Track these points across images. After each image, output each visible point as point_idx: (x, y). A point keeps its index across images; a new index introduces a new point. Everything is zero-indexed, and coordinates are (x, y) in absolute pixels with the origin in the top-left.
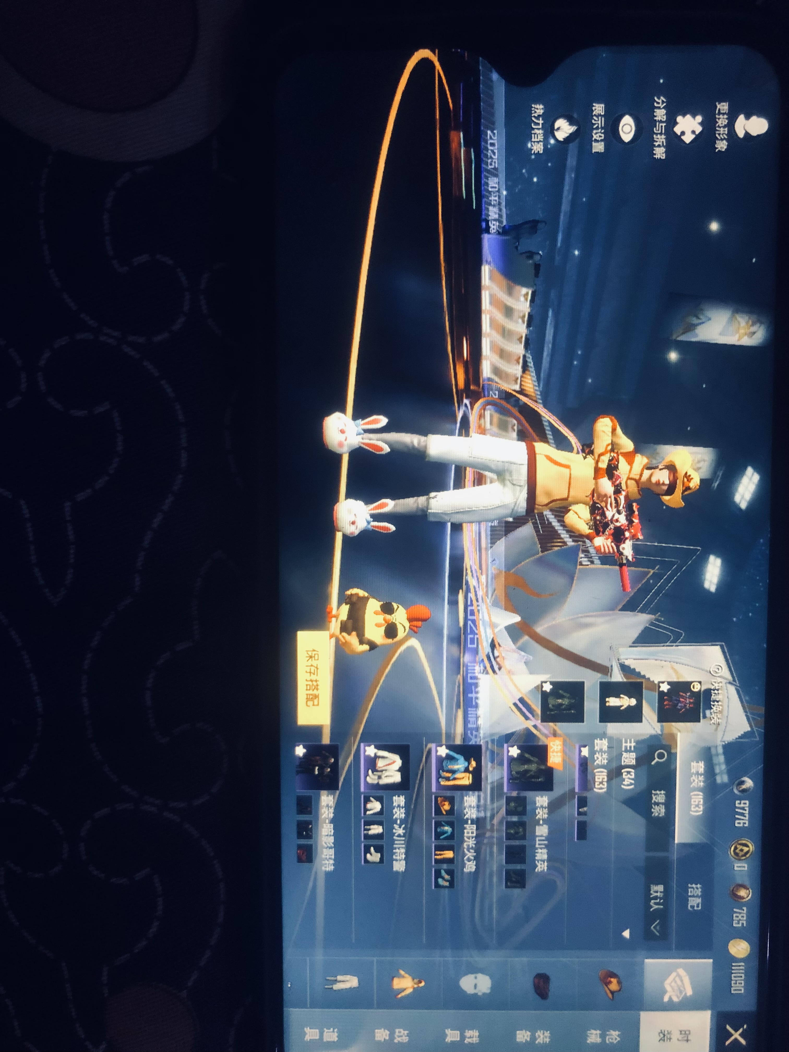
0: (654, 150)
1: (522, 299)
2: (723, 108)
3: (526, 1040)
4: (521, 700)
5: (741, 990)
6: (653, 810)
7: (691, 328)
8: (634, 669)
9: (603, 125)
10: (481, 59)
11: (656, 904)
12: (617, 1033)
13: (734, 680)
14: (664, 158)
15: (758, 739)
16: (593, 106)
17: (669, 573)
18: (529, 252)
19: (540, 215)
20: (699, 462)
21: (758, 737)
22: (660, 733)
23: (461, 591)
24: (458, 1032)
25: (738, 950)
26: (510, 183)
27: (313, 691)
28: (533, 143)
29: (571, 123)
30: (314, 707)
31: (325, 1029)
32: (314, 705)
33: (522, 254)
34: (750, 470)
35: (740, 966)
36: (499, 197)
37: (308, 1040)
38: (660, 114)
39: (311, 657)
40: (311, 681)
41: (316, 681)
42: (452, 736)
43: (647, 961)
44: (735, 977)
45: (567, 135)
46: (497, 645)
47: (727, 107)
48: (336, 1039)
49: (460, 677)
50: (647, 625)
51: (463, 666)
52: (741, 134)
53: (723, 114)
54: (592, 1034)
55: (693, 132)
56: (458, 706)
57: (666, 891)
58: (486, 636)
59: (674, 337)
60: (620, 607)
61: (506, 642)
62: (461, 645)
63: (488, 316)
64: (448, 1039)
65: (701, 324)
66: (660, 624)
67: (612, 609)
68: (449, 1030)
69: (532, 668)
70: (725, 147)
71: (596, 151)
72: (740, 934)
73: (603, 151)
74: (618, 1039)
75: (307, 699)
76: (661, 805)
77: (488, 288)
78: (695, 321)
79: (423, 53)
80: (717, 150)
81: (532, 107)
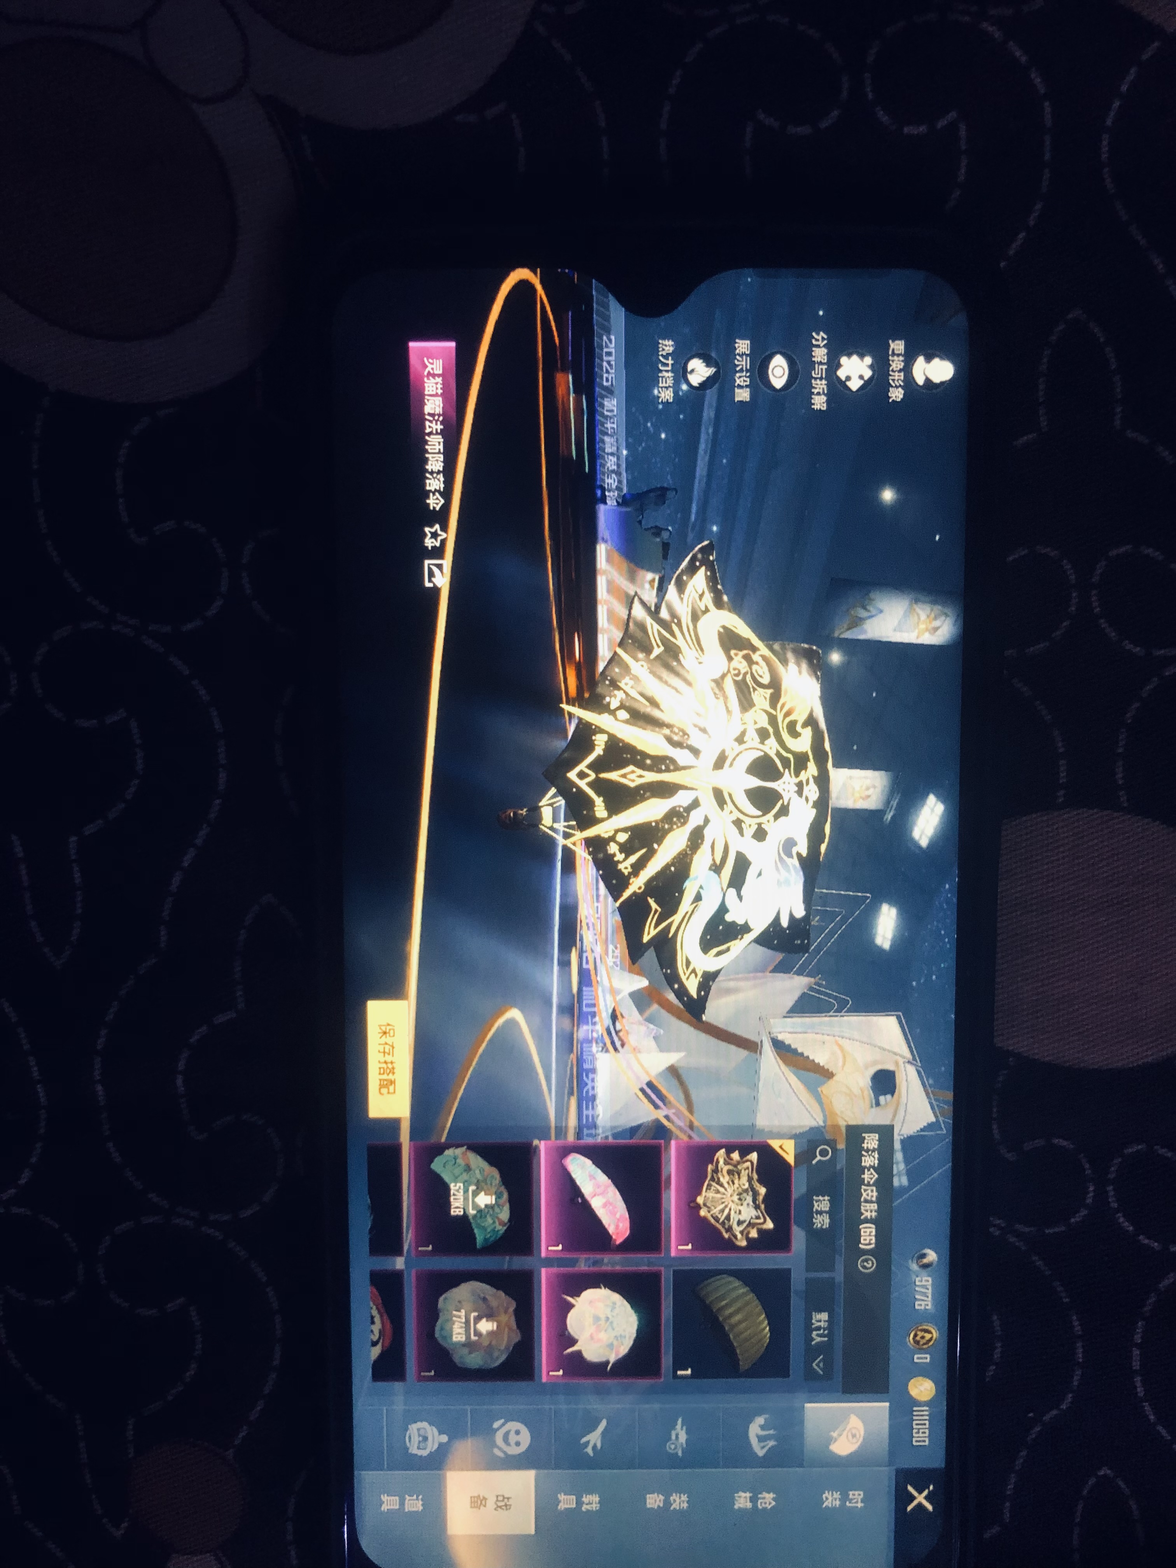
0: (812, 398)
1: (647, 586)
2: (898, 347)
3: (659, 1506)
4: (650, 1084)
5: (924, 1441)
6: (814, 1220)
7: (857, 622)
8: (789, 1046)
9: (748, 367)
10: (594, 281)
11: (818, 1335)
12: (772, 1495)
13: (914, 1059)
14: (825, 409)
15: (945, 1132)
16: (736, 343)
17: (832, 925)
18: (656, 527)
19: (669, 481)
20: (868, 789)
21: (944, 1130)
22: (821, 1123)
23: (574, 950)
24: (574, 1497)
25: (921, 1391)
26: (630, 440)
27: (388, 1074)
28: (660, 389)
29: (708, 366)
30: (389, 1095)
31: (407, 1496)
32: (389, 1093)
33: (645, 529)
34: (932, 799)
35: (923, 1411)
36: (618, 459)
37: (386, 1510)
38: (820, 354)
39: (385, 1033)
40: (386, 1062)
41: (392, 1063)
42: (564, 1130)
43: (808, 1405)
44: (917, 1424)
45: (705, 379)
46: (619, 1016)
47: (903, 347)
48: (421, 1508)
49: (573, 1057)
50: (806, 991)
51: (577, 1043)
52: (920, 381)
53: (898, 355)
54: (740, 1497)
55: (861, 377)
56: (571, 1093)
57: (830, 1321)
58: (606, 1005)
59: (836, 635)
60: (771, 968)
61: (630, 1013)
62: (574, 1016)
63: (605, 607)
64: (562, 1506)
65: (872, 617)
66: (821, 989)
67: (763, 971)
68: (562, 1494)
69: (662, 1045)
70: (901, 396)
71: (740, 399)
72: (923, 1372)
73: (748, 400)
74: (774, 1503)
75: (380, 1085)
76: (824, 1214)
77: (605, 572)
78: (863, 613)
79: (521, 274)
80: (890, 401)
81: (659, 343)
